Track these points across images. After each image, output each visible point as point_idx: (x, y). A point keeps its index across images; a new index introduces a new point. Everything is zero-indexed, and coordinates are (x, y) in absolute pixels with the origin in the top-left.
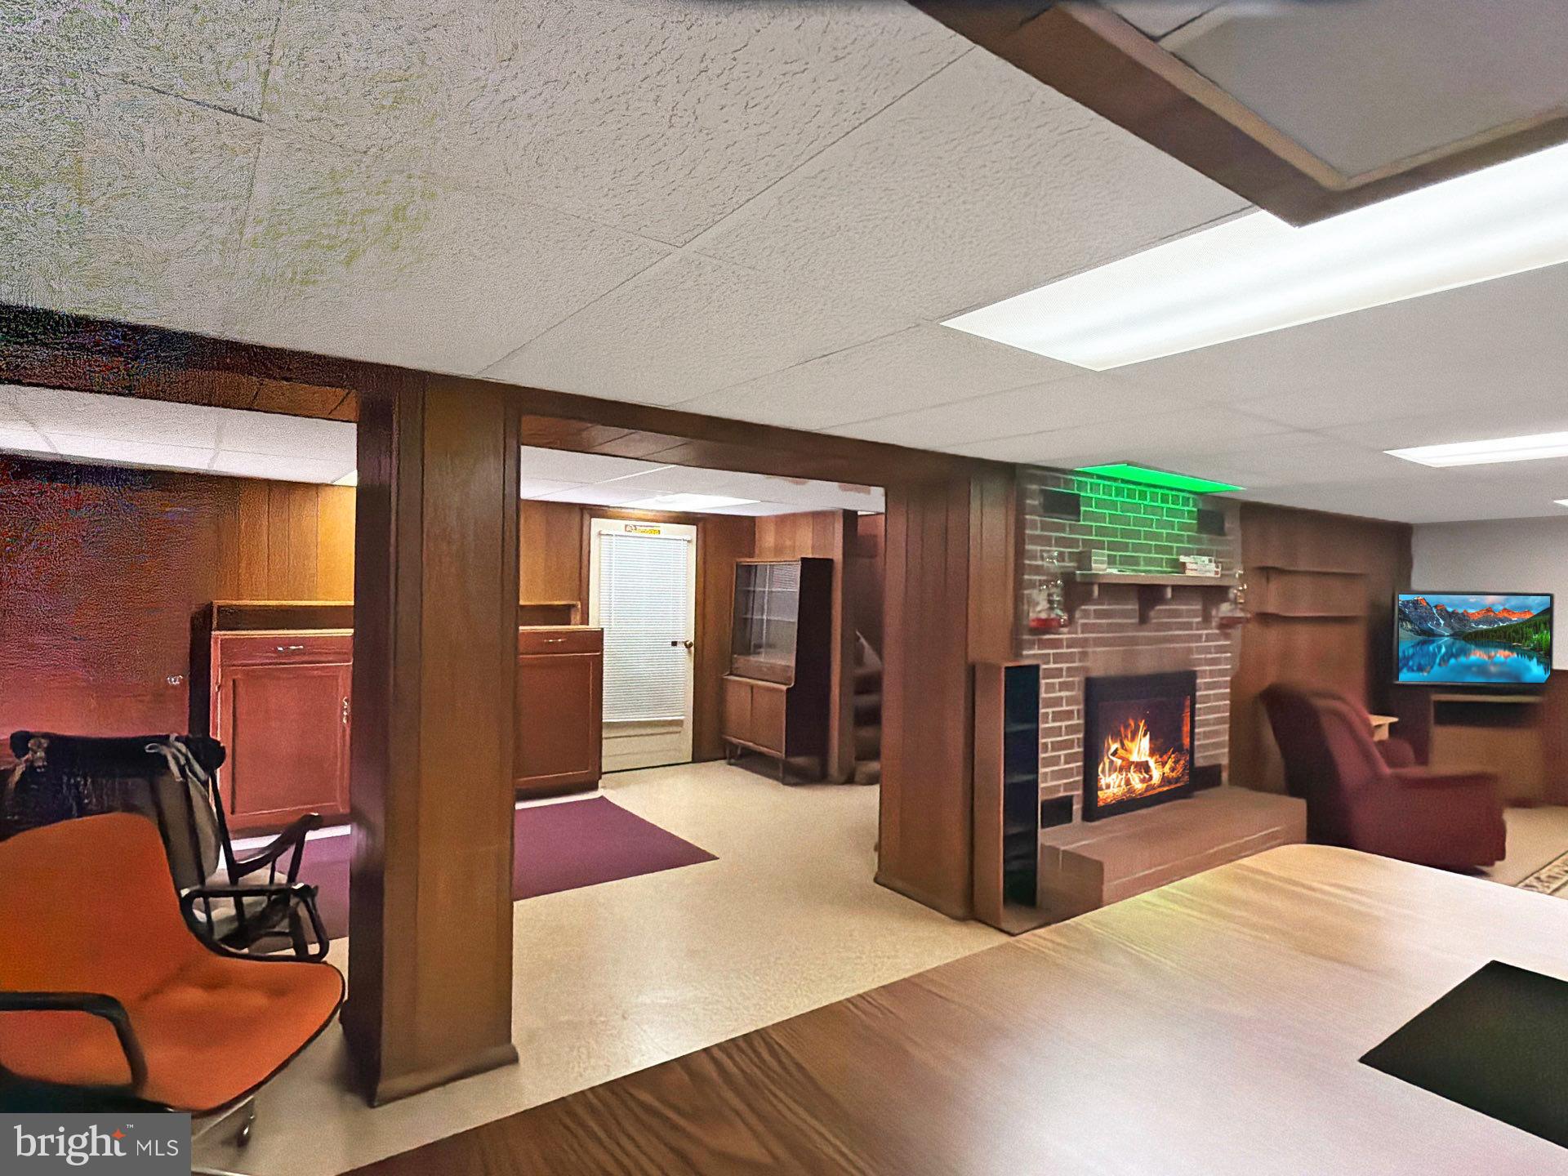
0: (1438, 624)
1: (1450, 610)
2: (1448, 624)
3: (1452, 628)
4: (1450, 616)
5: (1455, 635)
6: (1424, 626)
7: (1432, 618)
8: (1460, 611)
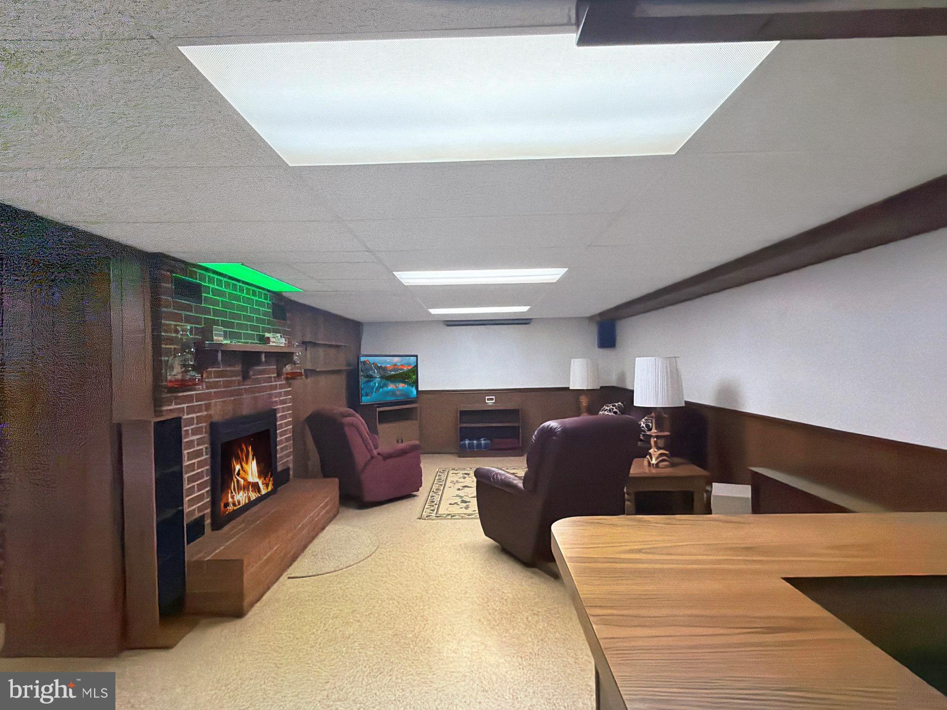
0: (374, 372)
1: (379, 365)
2: (379, 372)
3: (381, 374)
4: (379, 368)
5: (382, 377)
6: (368, 374)
7: (372, 369)
8: (384, 366)
